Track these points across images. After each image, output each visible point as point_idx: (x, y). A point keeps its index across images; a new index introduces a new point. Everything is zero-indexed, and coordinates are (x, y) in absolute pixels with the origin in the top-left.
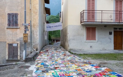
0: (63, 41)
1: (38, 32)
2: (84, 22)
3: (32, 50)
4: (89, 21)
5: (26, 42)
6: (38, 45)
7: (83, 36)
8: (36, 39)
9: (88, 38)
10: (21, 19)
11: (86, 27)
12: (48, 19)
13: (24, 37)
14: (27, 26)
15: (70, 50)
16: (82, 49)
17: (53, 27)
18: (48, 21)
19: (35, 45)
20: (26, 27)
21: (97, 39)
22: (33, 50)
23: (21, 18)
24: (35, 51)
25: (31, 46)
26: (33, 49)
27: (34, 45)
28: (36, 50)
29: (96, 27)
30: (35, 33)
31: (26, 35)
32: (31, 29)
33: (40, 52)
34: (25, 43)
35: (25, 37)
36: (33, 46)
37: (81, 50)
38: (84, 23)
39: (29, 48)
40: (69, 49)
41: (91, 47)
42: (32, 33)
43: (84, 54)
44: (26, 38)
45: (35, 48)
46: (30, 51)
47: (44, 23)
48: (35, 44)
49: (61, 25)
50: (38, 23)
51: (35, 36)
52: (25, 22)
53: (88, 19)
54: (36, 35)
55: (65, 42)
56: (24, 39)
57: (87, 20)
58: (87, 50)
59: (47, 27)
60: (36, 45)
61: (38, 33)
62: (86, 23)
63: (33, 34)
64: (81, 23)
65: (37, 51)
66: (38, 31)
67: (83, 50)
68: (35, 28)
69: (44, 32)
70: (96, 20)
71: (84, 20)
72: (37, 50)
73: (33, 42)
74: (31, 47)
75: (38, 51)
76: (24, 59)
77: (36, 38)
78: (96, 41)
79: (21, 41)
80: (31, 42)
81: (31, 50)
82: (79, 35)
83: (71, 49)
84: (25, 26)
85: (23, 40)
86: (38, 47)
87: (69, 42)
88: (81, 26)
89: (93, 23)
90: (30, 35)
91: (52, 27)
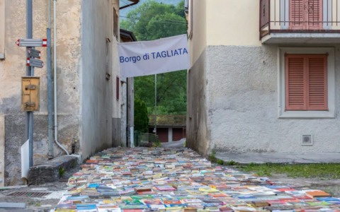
0: (193, 120)
1: (81, 75)
2: (271, 31)
3: (55, 148)
4: (297, 27)
5: (32, 109)
6: (80, 130)
7: (273, 91)
8: (72, 104)
9: (293, 101)
10: (11, 23)
11: (286, 55)
12: (137, 21)
13: (26, 92)
14: (36, 49)
15: (214, 151)
16: (268, 150)
17: (151, 56)
18: (130, 33)
19: (64, 129)
20: (32, 53)
21: (331, 105)
22: (57, 151)
23: (8, 20)
24: (66, 154)
25: (50, 131)
26: (58, 146)
27: (61, 127)
28: (70, 151)
29: (327, 55)
30: (67, 81)
31: (34, 82)
32: (51, 61)
33: (86, 161)
34: (29, 113)
35: (28, 92)
36: (59, 132)
37: (263, 154)
38: (272, 35)
39: (44, 141)
40: (212, 147)
41: (306, 139)
42: (53, 78)
43: (269, 165)
44: (33, 94)
45: (66, 143)
46: (45, 153)
47: (108, 41)
48: (67, 124)
49: (185, 51)
50: (79, 39)
51: (68, 90)
52: (30, 35)
53: (292, 20)
54: (72, 90)
55: (199, 122)
56: (26, 99)
57: (290, 22)
58: (291, 153)
59: (122, 59)
60: (69, 127)
61: (79, 81)
62: (278, 35)
63: (60, 83)
64: (261, 38)
65: (73, 152)
66: (81, 70)
67: (273, 151)
68: (66, 57)
69: (107, 79)
70: (325, 24)
71: (272, 24)
72: (74, 149)
73: (58, 116)
74: (50, 135)
75: (80, 153)
76: (24, 174)
77: (69, 100)
78: (330, 114)
79: (8, 110)
80: (50, 118)
81: (51, 150)
82: (252, 89)
83: (221, 150)
84: (28, 47)
85: (22, 103)
86: (80, 138)
87: (208, 118)
88: (264, 49)
89: (308, 35)
90: (45, 89)
91: (146, 57)
